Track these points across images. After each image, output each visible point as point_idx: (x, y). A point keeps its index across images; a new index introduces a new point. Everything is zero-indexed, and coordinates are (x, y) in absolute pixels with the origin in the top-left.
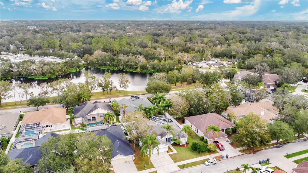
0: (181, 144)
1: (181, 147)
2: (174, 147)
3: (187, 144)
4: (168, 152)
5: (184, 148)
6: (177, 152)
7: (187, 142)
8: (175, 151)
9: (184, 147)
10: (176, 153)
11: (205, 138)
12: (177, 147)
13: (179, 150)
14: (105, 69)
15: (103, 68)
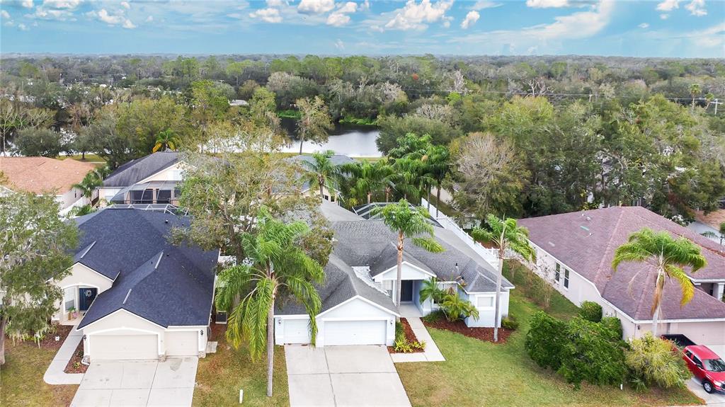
0: (471, 323)
1: (471, 340)
2: (434, 330)
3: (508, 327)
4: (392, 349)
5: (488, 345)
6: (441, 358)
7: (507, 320)
8: (432, 353)
9: (485, 340)
10: (436, 363)
11: (609, 310)
12: (446, 334)
13: (458, 349)
14: (291, 117)
15: (287, 114)
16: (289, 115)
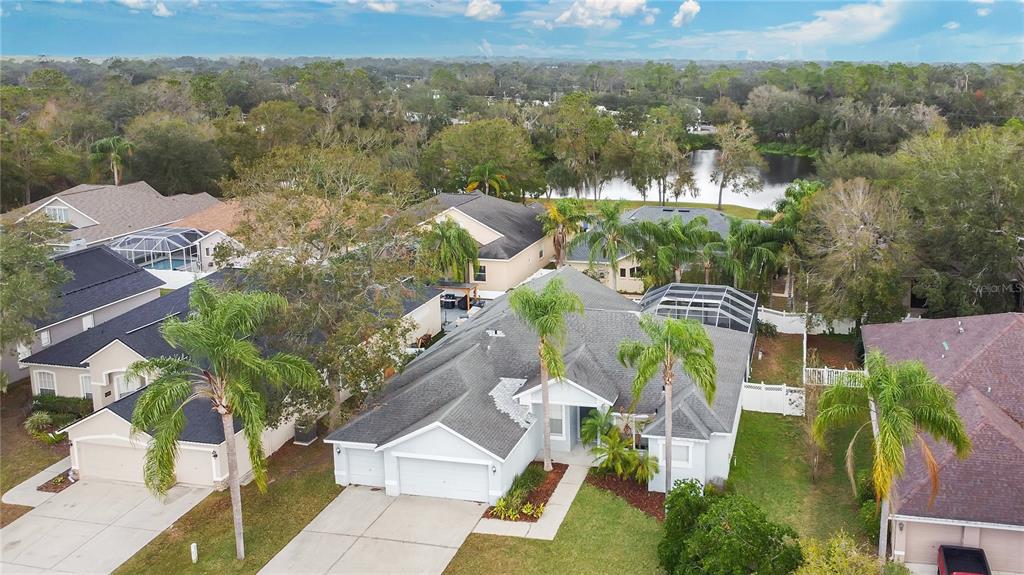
4: (489, 512)
14: (775, 152)
15: (770, 149)
16: (774, 149)
